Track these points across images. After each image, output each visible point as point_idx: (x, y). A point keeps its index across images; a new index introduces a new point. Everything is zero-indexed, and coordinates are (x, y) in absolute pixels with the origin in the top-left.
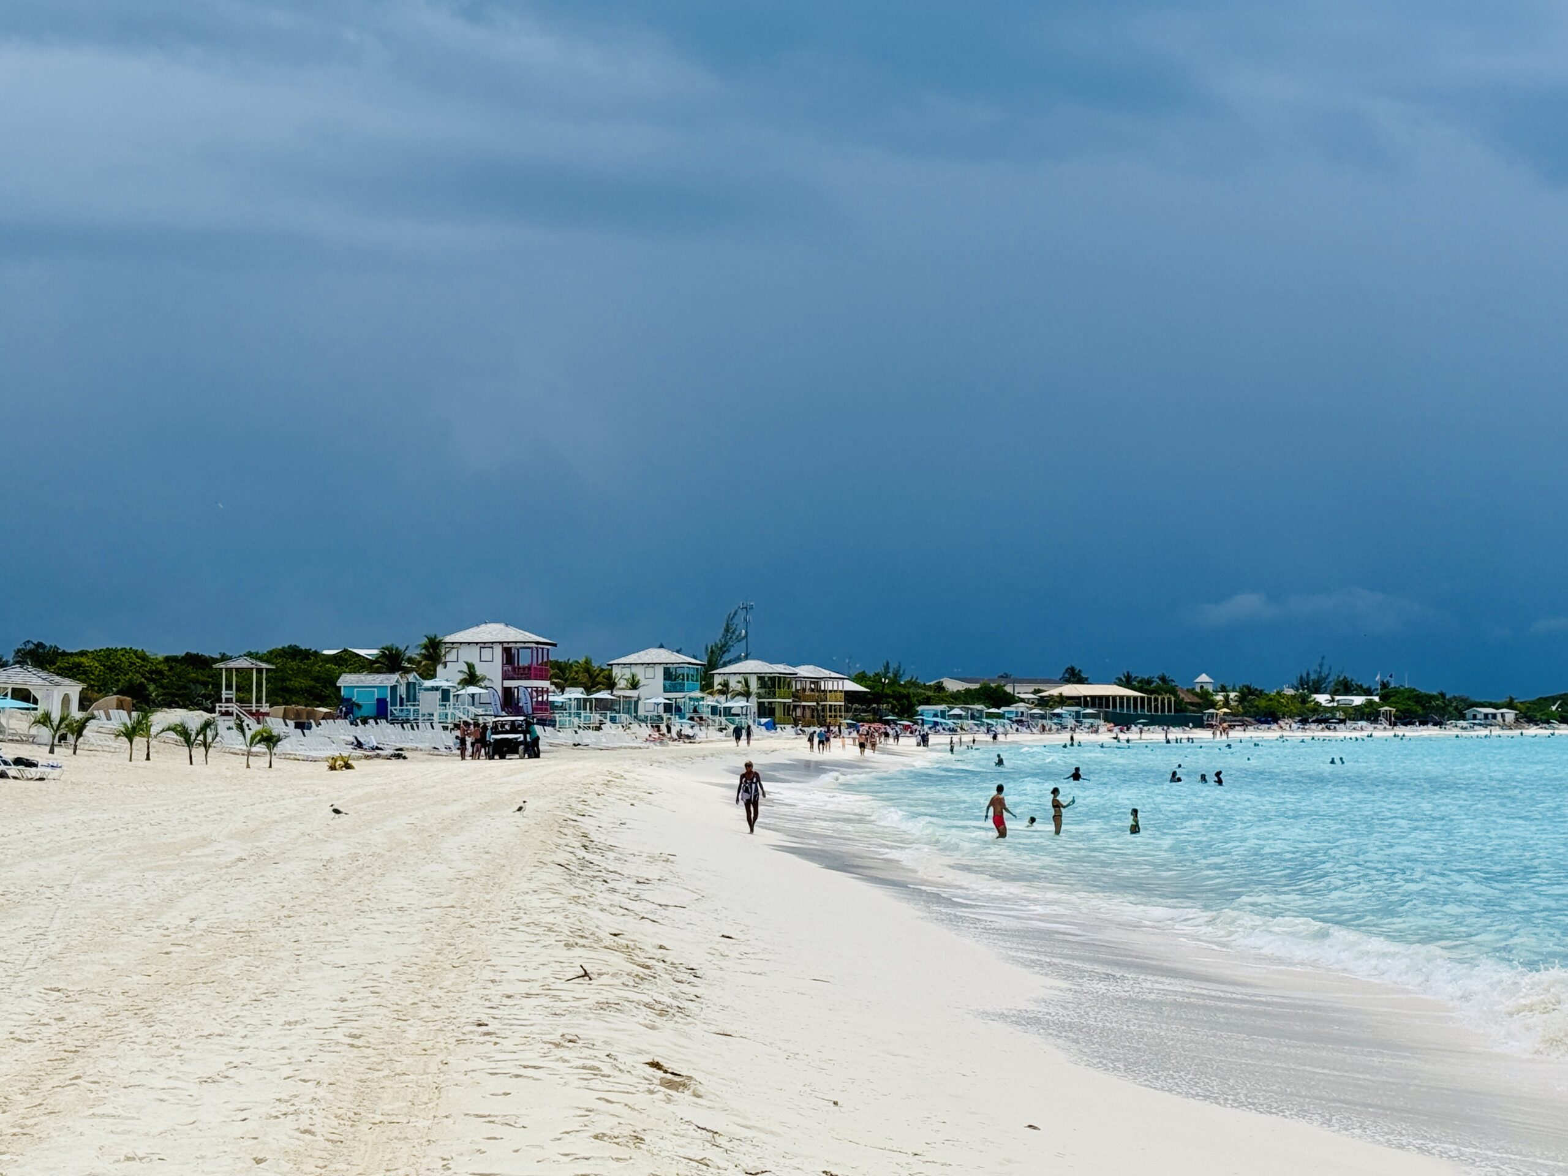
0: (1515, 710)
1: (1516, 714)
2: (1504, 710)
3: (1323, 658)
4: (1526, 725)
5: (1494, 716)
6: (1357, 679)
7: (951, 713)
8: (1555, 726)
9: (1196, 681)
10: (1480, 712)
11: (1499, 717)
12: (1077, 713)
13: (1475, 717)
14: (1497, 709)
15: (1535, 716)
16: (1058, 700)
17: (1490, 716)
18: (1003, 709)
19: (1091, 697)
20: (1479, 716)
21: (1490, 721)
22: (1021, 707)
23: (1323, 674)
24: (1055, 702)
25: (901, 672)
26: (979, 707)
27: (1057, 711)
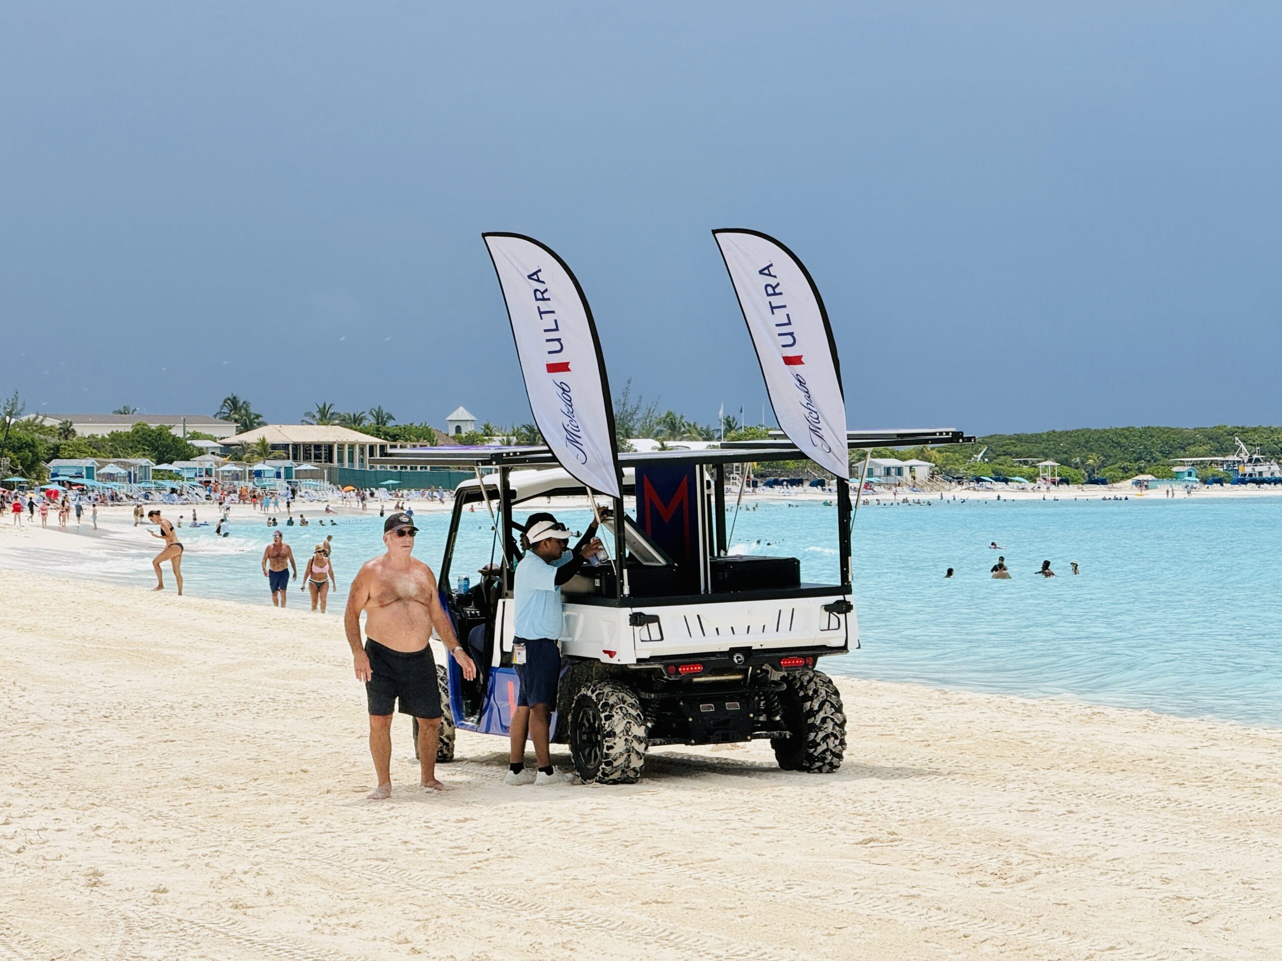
0: (929, 461)
1: (931, 468)
2: (914, 462)
3: (629, 382)
4: (947, 485)
5: (899, 471)
6: (687, 416)
7: (102, 471)
8: (988, 485)
9: (449, 418)
10: (879, 466)
11: (906, 472)
12: (288, 470)
13: (871, 473)
14: (904, 460)
15: (957, 471)
16: (258, 449)
17: (893, 470)
18: (176, 466)
19: (304, 444)
20: (877, 472)
21: (892, 479)
22: (208, 461)
23: (628, 407)
24: (253, 452)
25: (19, 407)
26: (144, 461)
27: (258, 467)
